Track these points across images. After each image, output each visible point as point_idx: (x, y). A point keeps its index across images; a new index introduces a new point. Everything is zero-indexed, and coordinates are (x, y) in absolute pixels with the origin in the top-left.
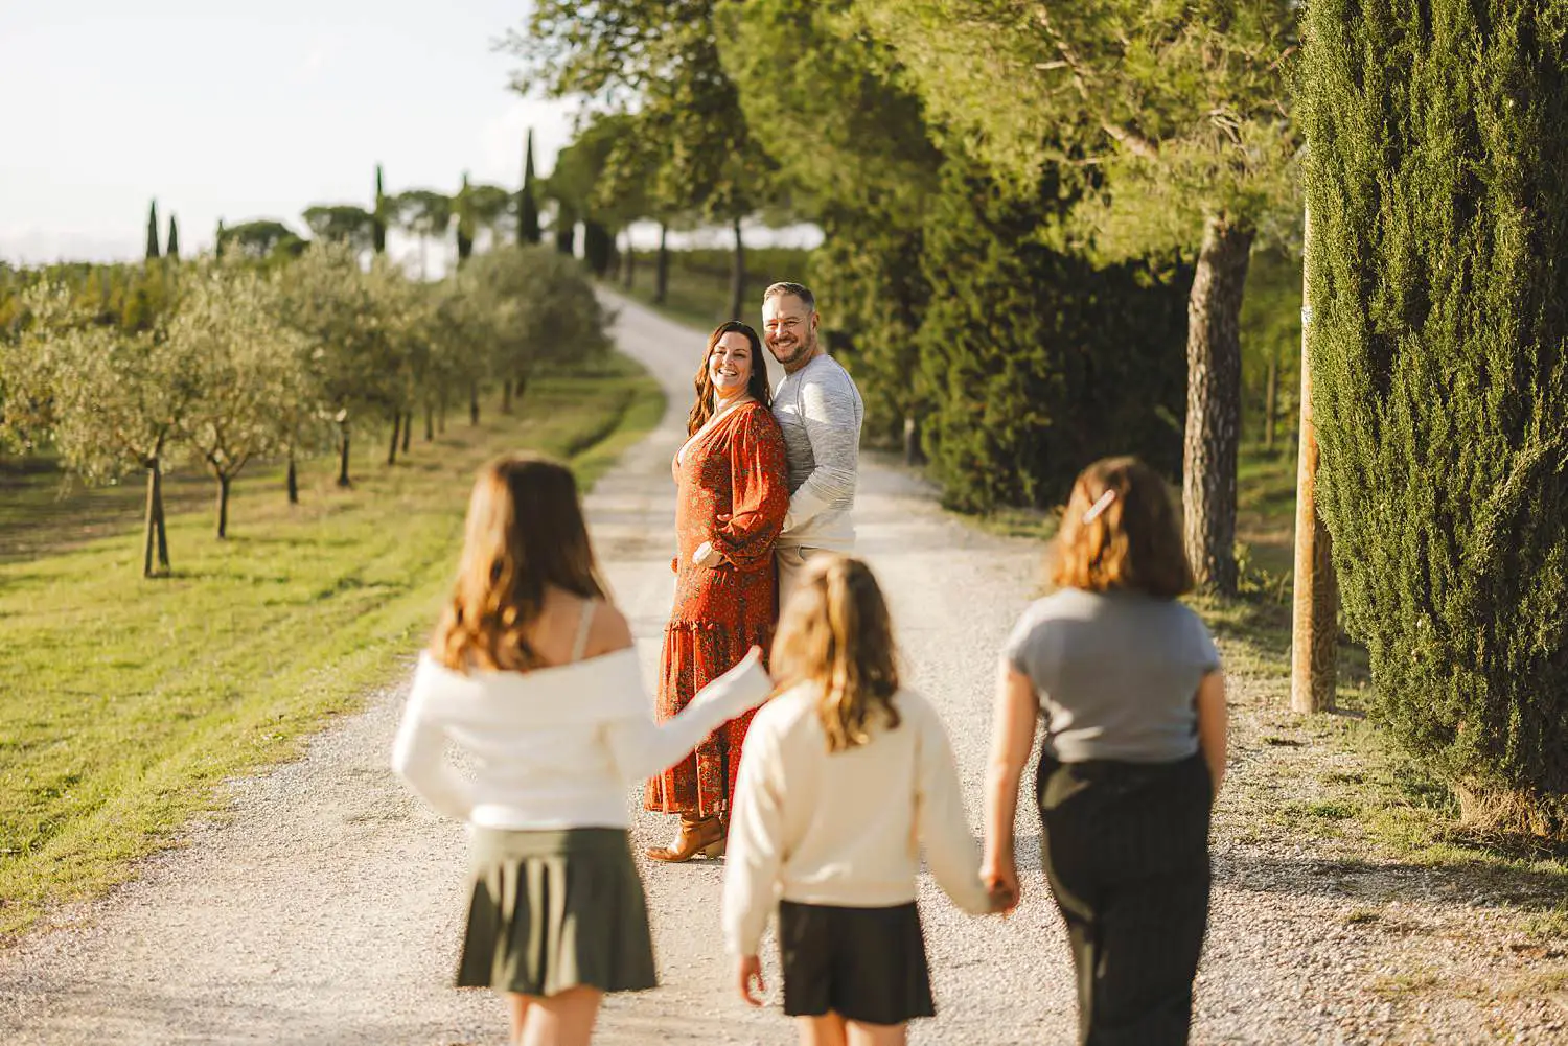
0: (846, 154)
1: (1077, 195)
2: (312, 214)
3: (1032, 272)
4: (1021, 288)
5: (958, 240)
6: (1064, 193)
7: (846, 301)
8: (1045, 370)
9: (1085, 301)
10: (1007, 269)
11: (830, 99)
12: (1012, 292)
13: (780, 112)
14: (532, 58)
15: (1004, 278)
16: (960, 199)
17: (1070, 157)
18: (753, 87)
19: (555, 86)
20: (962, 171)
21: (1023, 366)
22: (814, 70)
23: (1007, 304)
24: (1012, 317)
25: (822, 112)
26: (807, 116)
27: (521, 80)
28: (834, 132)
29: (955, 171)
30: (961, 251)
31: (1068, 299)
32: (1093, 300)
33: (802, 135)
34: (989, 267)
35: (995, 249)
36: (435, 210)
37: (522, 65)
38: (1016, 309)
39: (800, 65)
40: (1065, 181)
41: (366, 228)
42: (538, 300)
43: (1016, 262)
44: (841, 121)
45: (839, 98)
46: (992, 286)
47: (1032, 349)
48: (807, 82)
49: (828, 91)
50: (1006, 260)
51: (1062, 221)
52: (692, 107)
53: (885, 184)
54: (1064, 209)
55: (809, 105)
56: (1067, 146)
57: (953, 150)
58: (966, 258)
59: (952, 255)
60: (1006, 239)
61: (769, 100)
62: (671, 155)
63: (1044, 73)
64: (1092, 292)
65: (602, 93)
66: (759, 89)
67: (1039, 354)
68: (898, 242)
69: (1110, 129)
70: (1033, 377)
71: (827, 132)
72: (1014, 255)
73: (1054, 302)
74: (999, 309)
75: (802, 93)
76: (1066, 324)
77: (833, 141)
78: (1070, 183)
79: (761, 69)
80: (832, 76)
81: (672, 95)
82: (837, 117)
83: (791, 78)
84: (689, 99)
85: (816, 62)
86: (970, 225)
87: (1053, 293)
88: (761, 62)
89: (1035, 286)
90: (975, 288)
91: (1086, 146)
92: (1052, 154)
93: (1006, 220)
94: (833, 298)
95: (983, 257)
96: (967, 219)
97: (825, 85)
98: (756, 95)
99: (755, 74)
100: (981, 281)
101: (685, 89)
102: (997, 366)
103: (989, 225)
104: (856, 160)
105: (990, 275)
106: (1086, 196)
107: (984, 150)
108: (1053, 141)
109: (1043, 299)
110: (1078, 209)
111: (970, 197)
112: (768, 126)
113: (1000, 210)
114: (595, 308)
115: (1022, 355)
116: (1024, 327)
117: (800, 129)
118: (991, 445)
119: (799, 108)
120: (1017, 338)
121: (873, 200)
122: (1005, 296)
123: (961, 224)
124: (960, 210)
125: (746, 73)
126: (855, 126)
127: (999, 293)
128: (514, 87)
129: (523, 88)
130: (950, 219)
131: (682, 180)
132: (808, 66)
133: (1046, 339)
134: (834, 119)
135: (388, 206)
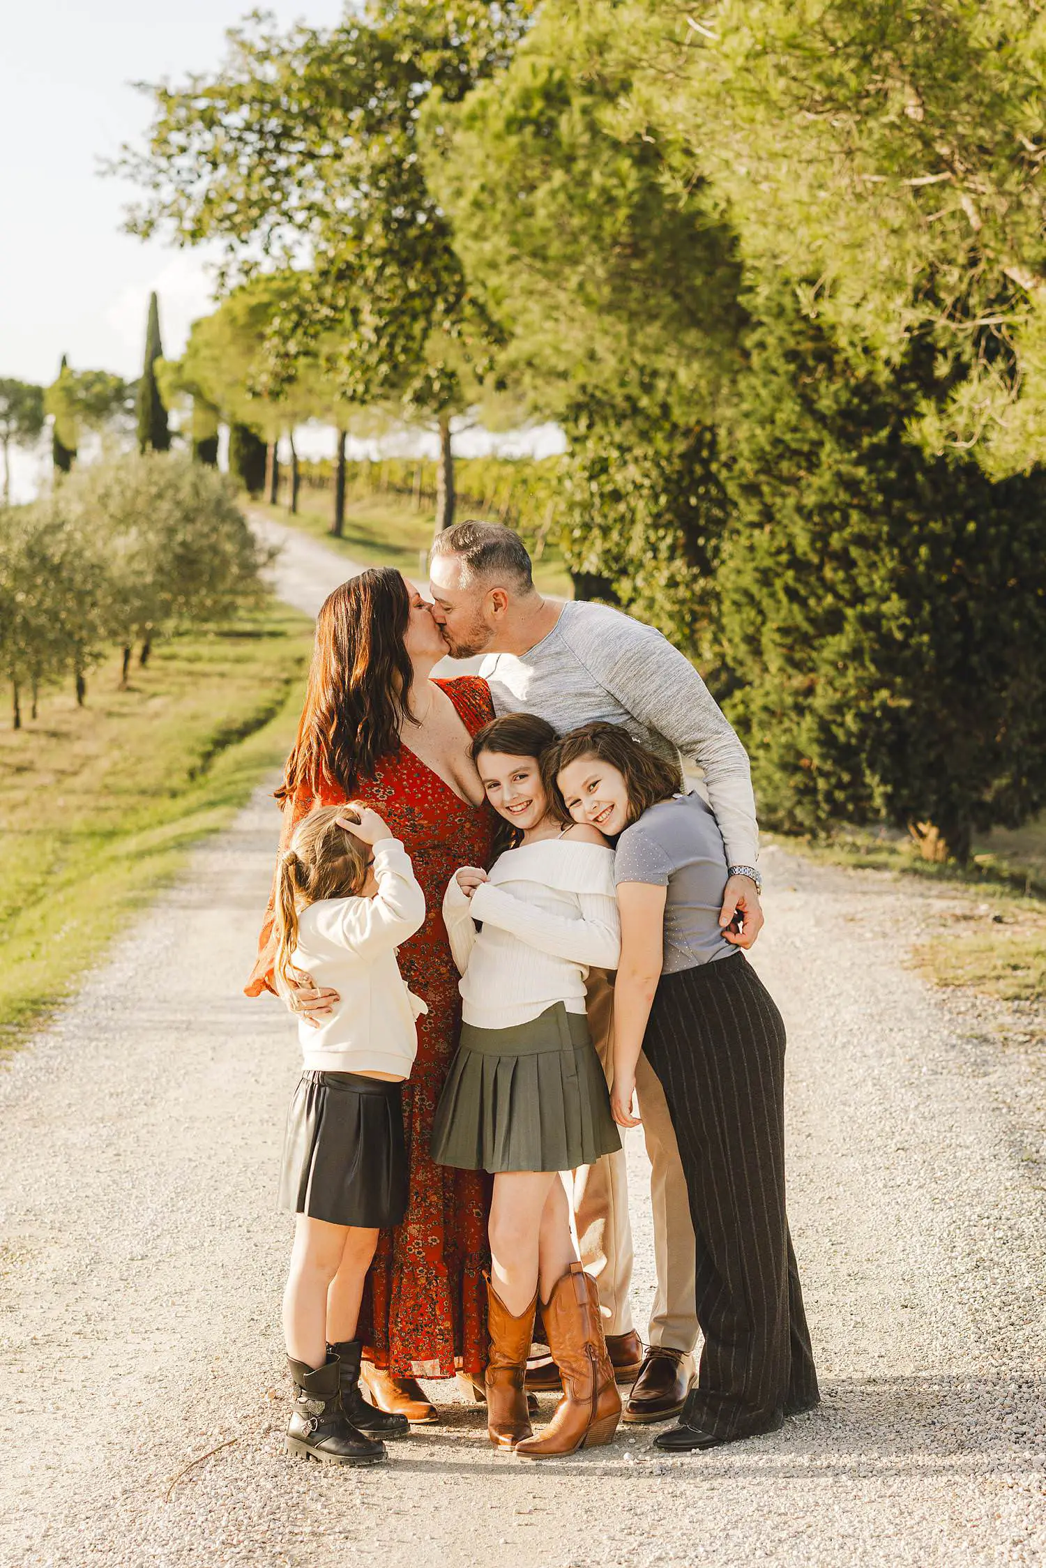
0: (608, 320)
1: (960, 372)
3: (883, 487)
4: (868, 511)
5: (776, 442)
6: (942, 369)
7: (606, 531)
8: (902, 627)
9: (960, 527)
10: (850, 484)
11: (584, 240)
12: (855, 516)
13: (513, 259)
14: (156, 186)
15: (844, 496)
16: (778, 382)
17: (951, 317)
18: (474, 226)
19: (188, 225)
20: (781, 340)
21: (870, 623)
22: (562, 197)
23: (847, 533)
24: (854, 552)
25: (574, 260)
26: (551, 266)
27: (141, 215)
28: (590, 288)
29: (771, 341)
30: (781, 457)
31: (936, 526)
32: (971, 526)
33: (544, 293)
34: (823, 479)
35: (830, 453)
36: (23, 407)
37: (142, 196)
38: (860, 540)
39: (542, 192)
40: (944, 352)
43: (861, 472)
44: (601, 272)
45: (596, 239)
46: (825, 508)
47: (886, 599)
48: (551, 216)
49: (583, 230)
50: (844, 468)
51: (941, 411)
52: (387, 253)
53: (663, 363)
54: (940, 392)
55: (555, 249)
56: (949, 300)
57: (768, 312)
58: (785, 467)
59: (767, 465)
60: (847, 439)
61: (498, 243)
62: (356, 324)
63: (917, 191)
64: (969, 516)
65: (256, 236)
66: (482, 227)
67: (894, 605)
68: (681, 446)
69: (1015, 273)
70: (885, 640)
71: (581, 286)
72: (857, 463)
73: (916, 529)
74: (835, 540)
75: (545, 231)
76: (931, 565)
77: (589, 302)
78: (951, 354)
79: (484, 197)
80: (587, 207)
81: (359, 237)
82: (596, 266)
83: (529, 213)
84: (382, 243)
85: (564, 186)
86: (794, 420)
87: (912, 516)
88: (483, 188)
89: (887, 504)
90: (799, 509)
91: (973, 301)
92: (923, 312)
93: (846, 413)
94: (587, 527)
95: (812, 465)
96: (789, 410)
97: (576, 222)
98: (478, 236)
99: (477, 205)
100: (810, 500)
101: (377, 228)
102: (833, 623)
103: (820, 418)
104: (623, 329)
105: (822, 491)
106: (974, 373)
107: (825, 306)
108: (927, 293)
109: (900, 523)
110: (965, 393)
111: (794, 379)
112: (493, 281)
113: (837, 399)
114: (248, 542)
115: (869, 608)
116: (873, 566)
117: (542, 284)
118: (826, 739)
119: (539, 254)
120: (862, 581)
121: (648, 388)
122: (846, 518)
123: (780, 417)
124: (778, 399)
125: (464, 203)
126: (620, 279)
127: (837, 515)
128: (132, 228)
129: (143, 228)
130: (765, 411)
131: (373, 359)
132: (553, 193)
133: (903, 584)
134: (592, 270)
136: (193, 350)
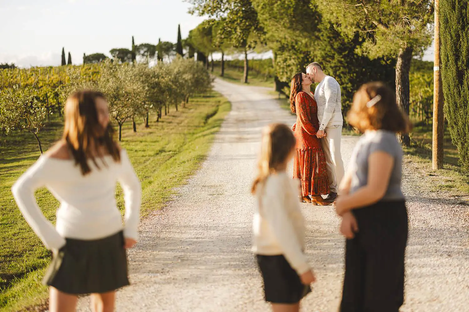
0: (289, 31)
1: (364, 40)
2: (113, 51)
3: (347, 62)
4: (344, 67)
5: (326, 54)
6: (360, 40)
7: (287, 73)
8: (351, 89)
9: (362, 70)
10: (340, 62)
11: (284, 15)
12: (341, 68)
13: (270, 19)
14: (194, 4)
15: (339, 64)
16: (326, 43)
17: (362, 30)
18: (262, 12)
19: (201, 12)
20: (326, 34)
21: (345, 88)
22: (280, 6)
23: (340, 71)
24: (342, 75)
25: (282, 19)
26: (277, 20)
27: (191, 10)
28: (285, 24)
29: (325, 35)
30: (327, 57)
31: (357, 70)
32: (364, 70)
33: (276, 25)
34: (335, 61)
35: (336, 56)
36: (151, 50)
37: (192, 6)
38: (342, 73)
39: (276, 5)
40: (361, 37)
41: (129, 55)
42: (194, 75)
43: (343, 60)
44: (288, 21)
45: (287, 14)
46: (336, 67)
47: (347, 84)
48: (277, 10)
49: (284, 13)
50: (340, 59)
51: (361, 48)
52: (243, 18)
53: (299, 38)
54: (360, 44)
55: (278, 17)
56: (362, 27)
57: (324, 29)
58: (328, 59)
59: (324, 58)
60: (340, 53)
61: (267, 16)
62: (236, 32)
63: (356, 7)
64: (363, 68)
65: (215, 14)
66: (264, 12)
67: (349, 85)
68: (302, 56)
69: (374, 22)
70: (348, 92)
71: (284, 24)
72: (342, 58)
73: (353, 70)
74: (338, 73)
75: (276, 13)
76: (356, 77)
77: (285, 27)
78: (362, 37)
79: (264, 6)
80: (285, 8)
81: (237, 14)
82: (286, 19)
83: (272, 9)
84: (242, 15)
85: (280, 4)
86: (329, 50)
87: (353, 68)
88: (264, 5)
89: (348, 66)
90: (331, 67)
91: (366, 27)
92: (358, 29)
93: (339, 48)
94: (283, 72)
95: (333, 58)
96: (328, 48)
97: (282, 11)
98: (263, 14)
99: (262, 8)
100: (333, 65)
101: (241, 12)
103: (334, 49)
104: (292, 32)
105: (335, 63)
106: (366, 41)
107: (339, 28)
108: (358, 26)
109: (350, 70)
110: (365, 44)
111: (329, 42)
112: (266, 23)
113: (337, 45)
115: (345, 86)
116: (345, 78)
117: (276, 23)
119: (275, 18)
120: (343, 81)
121: (297, 44)
122: (340, 69)
123: (327, 49)
124: (326, 46)
125: (260, 7)
126: (291, 22)
127: (338, 68)
128: (190, 12)
129: (192, 13)
130: (323, 48)
131: (240, 39)
132: (278, 5)
133: (351, 81)
134: (286, 21)
135: (136, 49)
136: (190, 37)
